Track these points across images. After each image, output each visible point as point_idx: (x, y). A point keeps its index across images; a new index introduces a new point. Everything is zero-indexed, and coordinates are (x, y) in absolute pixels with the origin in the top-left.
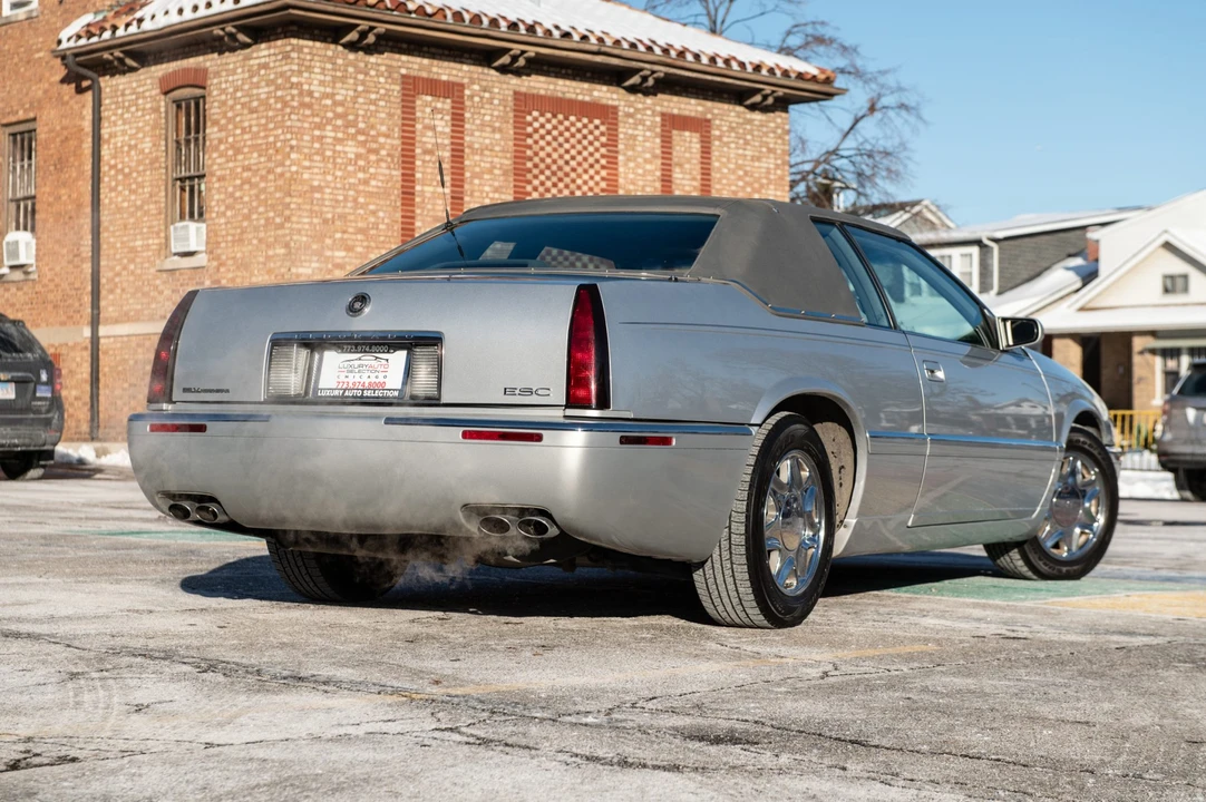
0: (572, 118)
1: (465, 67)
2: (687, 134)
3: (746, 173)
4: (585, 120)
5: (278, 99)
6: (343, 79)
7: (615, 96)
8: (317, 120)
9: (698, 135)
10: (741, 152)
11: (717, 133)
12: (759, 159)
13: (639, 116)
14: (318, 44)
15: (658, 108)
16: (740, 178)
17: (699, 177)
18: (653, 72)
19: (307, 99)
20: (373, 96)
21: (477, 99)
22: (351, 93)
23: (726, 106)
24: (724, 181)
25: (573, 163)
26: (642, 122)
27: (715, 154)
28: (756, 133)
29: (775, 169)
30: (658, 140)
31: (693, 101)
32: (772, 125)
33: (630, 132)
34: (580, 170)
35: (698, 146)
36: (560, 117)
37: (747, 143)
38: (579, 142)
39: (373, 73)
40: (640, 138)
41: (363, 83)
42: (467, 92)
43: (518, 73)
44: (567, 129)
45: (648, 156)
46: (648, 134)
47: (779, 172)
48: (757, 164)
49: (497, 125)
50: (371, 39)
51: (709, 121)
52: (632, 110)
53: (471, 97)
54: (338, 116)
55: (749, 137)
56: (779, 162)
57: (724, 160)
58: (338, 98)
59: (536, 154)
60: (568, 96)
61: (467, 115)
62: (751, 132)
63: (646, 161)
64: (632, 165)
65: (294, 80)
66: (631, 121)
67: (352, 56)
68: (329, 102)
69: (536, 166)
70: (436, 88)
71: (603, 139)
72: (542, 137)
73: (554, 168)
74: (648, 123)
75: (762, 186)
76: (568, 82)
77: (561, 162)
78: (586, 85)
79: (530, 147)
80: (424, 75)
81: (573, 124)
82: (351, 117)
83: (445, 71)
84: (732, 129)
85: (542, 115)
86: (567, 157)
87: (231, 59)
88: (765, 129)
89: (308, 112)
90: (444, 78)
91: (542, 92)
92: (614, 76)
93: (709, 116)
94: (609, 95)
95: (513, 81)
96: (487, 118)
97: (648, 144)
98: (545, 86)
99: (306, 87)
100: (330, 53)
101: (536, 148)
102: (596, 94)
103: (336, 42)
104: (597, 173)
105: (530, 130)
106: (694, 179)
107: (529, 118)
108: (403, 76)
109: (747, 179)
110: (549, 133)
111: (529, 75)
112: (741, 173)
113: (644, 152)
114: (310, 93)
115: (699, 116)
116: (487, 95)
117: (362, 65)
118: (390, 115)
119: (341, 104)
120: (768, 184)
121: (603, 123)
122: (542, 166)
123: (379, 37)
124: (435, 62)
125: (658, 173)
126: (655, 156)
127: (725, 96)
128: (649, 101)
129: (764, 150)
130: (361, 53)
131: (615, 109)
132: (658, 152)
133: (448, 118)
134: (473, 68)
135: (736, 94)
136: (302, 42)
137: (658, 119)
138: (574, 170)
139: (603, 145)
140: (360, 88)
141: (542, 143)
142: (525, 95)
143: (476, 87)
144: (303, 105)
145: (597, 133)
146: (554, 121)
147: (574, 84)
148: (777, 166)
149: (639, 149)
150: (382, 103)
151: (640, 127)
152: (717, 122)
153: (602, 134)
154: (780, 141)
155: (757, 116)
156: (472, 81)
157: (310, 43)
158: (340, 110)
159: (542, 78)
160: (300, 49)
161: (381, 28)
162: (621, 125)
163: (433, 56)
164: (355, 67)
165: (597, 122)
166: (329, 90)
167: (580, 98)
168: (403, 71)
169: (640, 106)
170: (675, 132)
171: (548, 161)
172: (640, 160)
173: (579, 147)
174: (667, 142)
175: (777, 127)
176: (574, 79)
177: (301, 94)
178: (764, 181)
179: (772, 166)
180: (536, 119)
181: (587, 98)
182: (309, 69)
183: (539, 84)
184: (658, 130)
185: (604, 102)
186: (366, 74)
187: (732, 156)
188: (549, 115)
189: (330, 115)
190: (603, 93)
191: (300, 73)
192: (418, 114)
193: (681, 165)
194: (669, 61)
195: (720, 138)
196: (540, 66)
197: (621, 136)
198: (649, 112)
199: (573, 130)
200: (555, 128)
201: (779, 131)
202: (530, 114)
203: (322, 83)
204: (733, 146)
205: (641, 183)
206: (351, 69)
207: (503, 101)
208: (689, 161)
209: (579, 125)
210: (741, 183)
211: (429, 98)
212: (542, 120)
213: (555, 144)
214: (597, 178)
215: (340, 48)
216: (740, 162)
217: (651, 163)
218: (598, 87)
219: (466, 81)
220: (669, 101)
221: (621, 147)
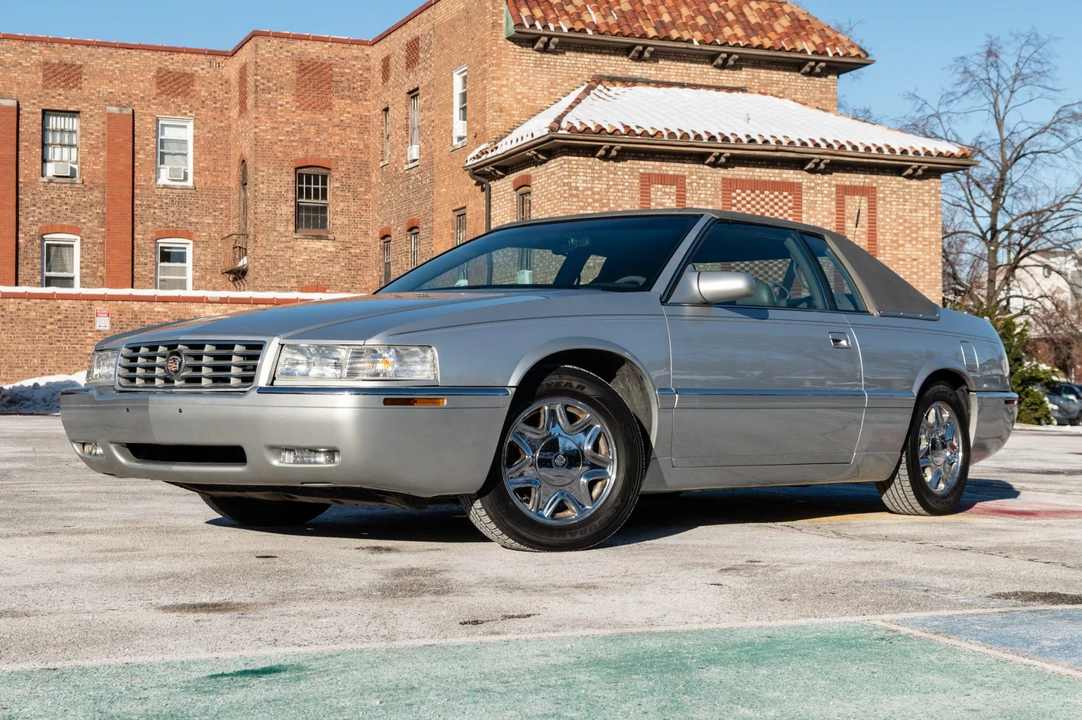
0: (767, 192)
1: (686, 165)
2: (857, 197)
3: (905, 221)
4: (776, 193)
5: (559, 192)
6: (600, 178)
7: (799, 176)
8: (582, 204)
9: (866, 198)
10: (901, 207)
11: (882, 195)
12: (916, 211)
13: (818, 188)
14: (582, 158)
15: (834, 182)
16: (900, 224)
17: (866, 225)
18: (821, 160)
19: (574, 192)
20: (620, 187)
21: (695, 184)
22: (605, 186)
23: (889, 178)
24: (887, 227)
26: (821, 192)
27: (880, 209)
28: (913, 194)
29: (930, 217)
30: (834, 203)
31: (862, 176)
32: (927, 188)
33: (811, 198)
35: (866, 205)
36: (757, 192)
37: (906, 200)
38: (772, 207)
39: (620, 173)
40: (819, 202)
41: (613, 180)
42: (687, 181)
43: (724, 166)
44: (763, 200)
45: (826, 213)
46: (825, 199)
47: (933, 219)
48: (914, 214)
49: (710, 200)
51: (875, 188)
52: (812, 185)
53: (691, 184)
54: (595, 201)
55: (907, 197)
56: (933, 212)
57: (888, 213)
58: (596, 190)
60: (763, 178)
61: (688, 195)
62: (910, 194)
63: (824, 216)
65: (566, 181)
66: (812, 191)
67: (605, 164)
68: (589, 193)
70: (663, 179)
71: (790, 204)
72: (744, 206)
74: (826, 192)
75: (919, 229)
76: (763, 170)
78: (777, 171)
80: (657, 172)
81: (767, 196)
82: (605, 201)
83: (671, 168)
84: (893, 192)
85: (744, 192)
87: (541, 168)
88: (920, 191)
89: (575, 200)
90: (671, 173)
91: (743, 177)
92: (798, 164)
93: (875, 185)
94: (795, 176)
95: (722, 172)
96: (703, 196)
97: (825, 206)
98: (746, 173)
99: (573, 185)
100: (590, 163)
102: (784, 176)
103: (593, 156)
105: (734, 201)
106: (862, 226)
107: (734, 194)
108: (641, 174)
109: (906, 225)
110: (748, 203)
111: (733, 167)
112: (901, 221)
113: (823, 211)
114: (577, 188)
115: (866, 185)
116: (702, 181)
117: (612, 169)
118: (632, 198)
119: (598, 193)
120: (923, 228)
121: (790, 194)
123: (618, 151)
124: (664, 164)
125: (834, 224)
126: (831, 213)
127: (888, 171)
128: (826, 177)
129: (920, 204)
130: (611, 162)
131: (799, 185)
132: (834, 210)
133: (673, 197)
134: (691, 165)
135: (897, 170)
136: (570, 158)
137: (834, 189)
139: (790, 208)
140: (611, 183)
141: (743, 210)
142: (731, 179)
143: (694, 177)
144: (572, 195)
145: (785, 200)
146: (753, 195)
147: (768, 170)
148: (931, 215)
149: (819, 209)
150: (626, 191)
151: (819, 195)
152: (881, 188)
153: (790, 201)
154: (933, 198)
155: (914, 183)
156: (691, 174)
157: (577, 158)
158: (597, 197)
159: (743, 169)
160: (570, 162)
162: (804, 194)
163: (663, 160)
164: (608, 170)
165: (785, 194)
166: (589, 185)
167: (772, 179)
168: (641, 171)
169: (819, 181)
170: (847, 197)
172: (819, 216)
173: (772, 211)
174: (840, 205)
175: (931, 189)
176: (768, 167)
177: (570, 189)
178: (921, 225)
179: (927, 215)
180: (739, 195)
181: (778, 179)
182: (576, 174)
183: (741, 172)
184: (834, 196)
185: (791, 180)
186: (615, 174)
187: (894, 210)
188: (749, 192)
189: (590, 200)
190: (789, 175)
191: (570, 176)
192: (652, 196)
193: (852, 218)
194: (832, 152)
195: (884, 199)
196: (735, 161)
197: (804, 202)
198: (826, 185)
199: (767, 200)
200: (753, 199)
201: (933, 191)
202: (734, 191)
203: (584, 181)
204: (894, 203)
206: (604, 172)
207: (714, 185)
209: (772, 196)
210: (901, 228)
211: (660, 186)
212: (743, 195)
213: (753, 209)
215: (597, 160)
216: (900, 214)
217: (828, 218)
218: (786, 171)
219: (686, 173)
220: (842, 177)
221: (804, 208)
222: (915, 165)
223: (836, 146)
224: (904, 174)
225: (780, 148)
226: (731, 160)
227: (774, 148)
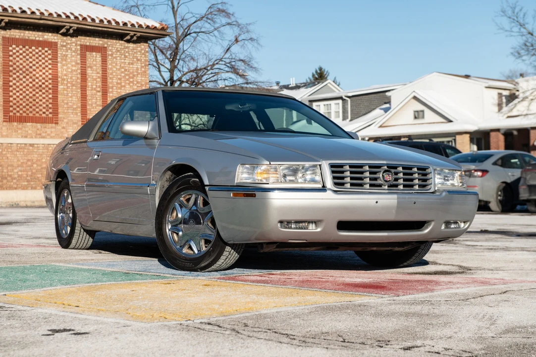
0: (33, 48)
2: (94, 53)
3: (126, 70)
4: (40, 49)
7: (56, 38)
9: (100, 54)
10: (123, 61)
11: (110, 53)
12: (132, 64)
13: (69, 46)
15: (79, 43)
16: (122, 72)
17: (101, 72)
18: (71, 27)
23: (115, 41)
24: (114, 74)
25: (34, 68)
26: (70, 49)
27: (109, 62)
28: (131, 53)
29: (141, 68)
30: (79, 57)
31: (97, 39)
32: (139, 49)
33: (64, 53)
34: (38, 70)
35: (100, 59)
36: (27, 47)
37: (126, 57)
38: (37, 58)
40: (69, 56)
43: (4, 28)
44: (31, 53)
45: (74, 63)
46: (73, 54)
47: (143, 69)
48: (131, 66)
51: (106, 48)
52: (65, 44)
55: (127, 54)
56: (143, 65)
57: (114, 64)
59: (15, 64)
60: (31, 38)
62: (128, 52)
63: (72, 66)
64: (65, 67)
66: (64, 48)
69: (15, 69)
71: (50, 57)
72: (18, 56)
73: (24, 69)
74: (73, 49)
75: (134, 76)
76: (31, 32)
77: (27, 67)
78: (40, 33)
79: (11, 61)
81: (34, 50)
84: (118, 51)
85: (18, 46)
86: (31, 65)
88: (135, 51)
91: (17, 37)
92: (55, 29)
93: (106, 46)
94: (53, 37)
95: (2, 32)
97: (73, 58)
98: (19, 34)
101: (14, 61)
102: (45, 37)
104: (47, 71)
105: (11, 53)
106: (98, 73)
107: (11, 48)
109: (126, 73)
110: (21, 54)
111: (10, 29)
112: (123, 70)
113: (71, 62)
115: (100, 45)
120: (137, 75)
121: (49, 50)
122: (18, 69)
125: (79, 71)
126: (77, 64)
127: (114, 36)
128: (74, 39)
129: (135, 60)
131: (56, 44)
132: (79, 62)
135: (119, 35)
137: (79, 47)
138: (34, 70)
139: (50, 59)
141: (18, 59)
142: (8, 38)
145: (46, 54)
146: (24, 49)
147: (34, 33)
148: (142, 67)
149: (69, 60)
151: (69, 51)
152: (110, 48)
153: (49, 54)
154: (143, 56)
155: (131, 45)
159: (17, 31)
162: (59, 50)
165: (46, 49)
167: (37, 39)
169: (69, 42)
170: (87, 53)
171: (21, 67)
172: (69, 65)
173: (37, 60)
174: (83, 57)
175: (142, 50)
176: (34, 31)
178: (135, 73)
179: (139, 67)
180: (14, 49)
181: (41, 39)
183: (15, 33)
184: (79, 52)
185: (50, 40)
187: (118, 63)
188: (21, 47)
190: (49, 37)
193: (91, 67)
194: (78, 22)
195: (112, 55)
196: (12, 25)
197: (59, 55)
198: (74, 44)
199: (34, 53)
200: (24, 52)
201: (143, 51)
202: (11, 46)
204: (118, 58)
205: (70, 75)
208: (95, 65)
209: (37, 51)
210: (123, 75)
212: (17, 49)
213: (24, 59)
214: (47, 74)
216: (122, 65)
217: (75, 66)
218: (47, 34)
220: (84, 39)
221: (59, 60)
222: (132, 33)
223: (81, 18)
224: (125, 39)
225: (43, 17)
226: (9, 25)
227: (39, 17)
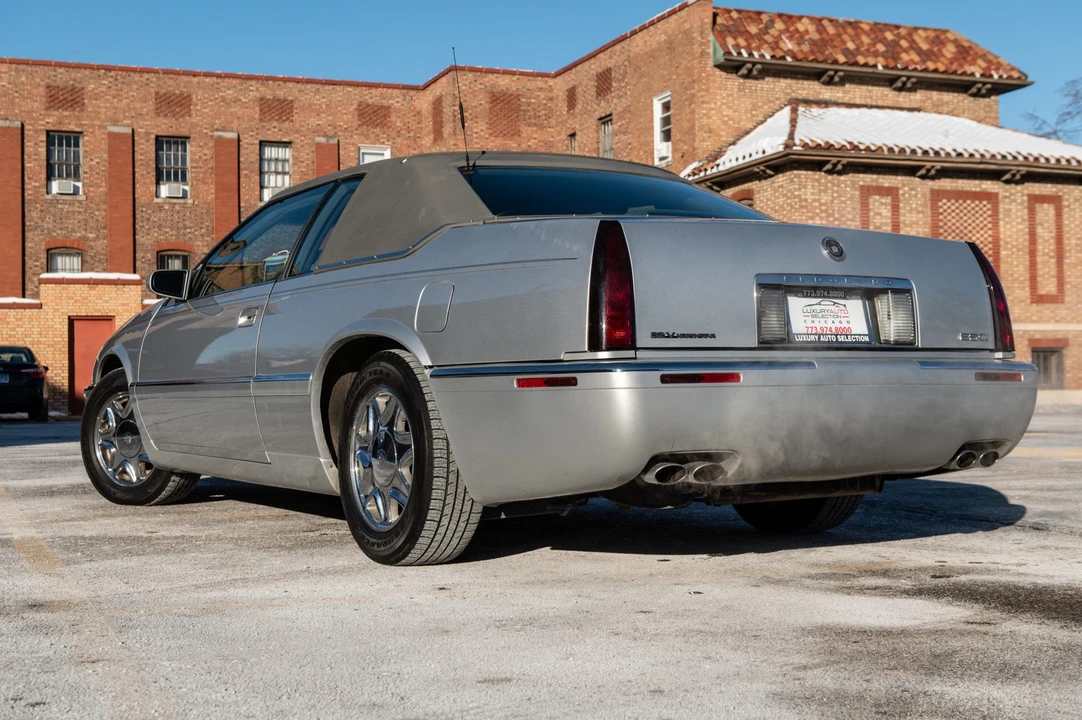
0: (968, 202)
1: (899, 178)
2: (1046, 205)
4: (977, 202)
5: (788, 204)
6: (825, 191)
7: (996, 187)
8: (810, 214)
9: (1053, 206)
11: (1066, 203)
13: (1013, 197)
14: (810, 173)
15: (1026, 192)
17: (1054, 231)
18: (1018, 171)
19: (804, 204)
20: (843, 199)
21: (907, 195)
22: (830, 198)
23: (1073, 187)
24: (1072, 232)
25: (970, 228)
26: (1015, 201)
27: (1065, 216)
30: (1026, 211)
31: (1049, 185)
33: (1007, 207)
34: (974, 232)
35: (1053, 212)
36: (961, 201)
38: (974, 215)
39: (843, 186)
40: (1014, 210)
41: (837, 192)
42: (901, 192)
43: (933, 178)
44: (965, 208)
45: (1019, 220)
46: (1019, 207)
49: (920, 209)
50: (839, 167)
51: (1061, 196)
52: (1008, 194)
53: (903, 195)
54: (822, 211)
57: (1072, 219)
58: (823, 201)
59: (945, 224)
60: (966, 189)
61: (901, 205)
63: (1018, 223)
64: (1008, 226)
65: (796, 193)
66: (1007, 200)
67: (830, 177)
68: (817, 204)
69: (946, 231)
70: (881, 191)
71: (989, 212)
72: (949, 214)
73: (957, 231)
74: (1019, 201)
76: (965, 181)
77: (962, 228)
78: (976, 182)
79: (941, 220)
80: (874, 184)
81: (969, 205)
82: (830, 212)
83: (887, 181)
85: (949, 201)
86: (966, 224)
87: (765, 183)
89: (805, 210)
90: (886, 185)
91: (949, 188)
92: (995, 175)
93: (1060, 194)
94: (992, 186)
95: (930, 183)
96: (914, 206)
97: (1019, 213)
98: (951, 184)
99: (803, 197)
100: (817, 177)
101: (945, 221)
102: (984, 186)
103: (820, 170)
104: (986, 232)
105: (941, 210)
106: (1051, 232)
107: (940, 204)
108: (861, 186)
110: (953, 211)
111: (939, 178)
113: (1016, 218)
114: (806, 200)
115: (1054, 194)
116: (913, 192)
117: (836, 182)
118: (854, 209)
119: (825, 204)
121: (989, 203)
122: (950, 231)
123: (844, 165)
124: (881, 176)
125: (1027, 230)
126: (1024, 220)
127: (1071, 181)
128: (1019, 187)
130: (835, 176)
131: (996, 195)
132: (1026, 217)
133: (889, 207)
134: (904, 178)
136: (800, 172)
137: (1026, 198)
138: (970, 232)
139: (989, 216)
140: (835, 195)
141: (949, 218)
142: (938, 190)
143: (906, 189)
144: (802, 207)
145: (985, 209)
146: (957, 204)
147: (968, 181)
149: (1013, 216)
150: (849, 202)
151: (1014, 204)
152: (1066, 197)
153: (989, 209)
156: (904, 185)
157: (805, 172)
158: (824, 208)
159: (948, 180)
160: (799, 176)
161: (845, 161)
162: (1001, 203)
163: (879, 173)
164: (832, 183)
165: (985, 202)
166: (817, 197)
167: (973, 189)
168: (861, 183)
169: (1013, 191)
170: (1037, 205)
171: (954, 228)
172: (1014, 223)
173: (973, 218)
174: (1032, 211)
177: (801, 201)
180: (945, 204)
181: (978, 189)
182: (805, 187)
183: (946, 184)
184: (1026, 204)
185: (989, 191)
186: (839, 186)
187: (1077, 216)
188: (953, 201)
189: (818, 211)
190: (988, 186)
191: (799, 189)
192: (871, 207)
193: (1042, 224)
195: (1068, 206)
196: (944, 173)
197: (1001, 210)
198: (1019, 194)
199: (969, 208)
200: (957, 208)
202: (941, 201)
203: (813, 194)
205: (1015, 237)
206: (829, 185)
207: (924, 195)
208: (1047, 221)
209: (973, 205)
211: (877, 197)
212: (949, 204)
213: (957, 218)
214: (986, 236)
215: (823, 174)
217: (1021, 224)
218: (985, 182)
219: (900, 185)
220: (1033, 187)
221: (1001, 216)
225: (984, 160)
227: (979, 161)
